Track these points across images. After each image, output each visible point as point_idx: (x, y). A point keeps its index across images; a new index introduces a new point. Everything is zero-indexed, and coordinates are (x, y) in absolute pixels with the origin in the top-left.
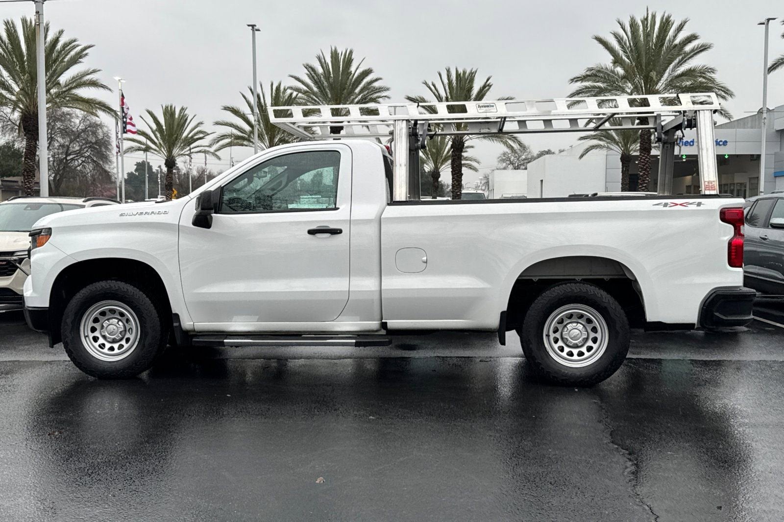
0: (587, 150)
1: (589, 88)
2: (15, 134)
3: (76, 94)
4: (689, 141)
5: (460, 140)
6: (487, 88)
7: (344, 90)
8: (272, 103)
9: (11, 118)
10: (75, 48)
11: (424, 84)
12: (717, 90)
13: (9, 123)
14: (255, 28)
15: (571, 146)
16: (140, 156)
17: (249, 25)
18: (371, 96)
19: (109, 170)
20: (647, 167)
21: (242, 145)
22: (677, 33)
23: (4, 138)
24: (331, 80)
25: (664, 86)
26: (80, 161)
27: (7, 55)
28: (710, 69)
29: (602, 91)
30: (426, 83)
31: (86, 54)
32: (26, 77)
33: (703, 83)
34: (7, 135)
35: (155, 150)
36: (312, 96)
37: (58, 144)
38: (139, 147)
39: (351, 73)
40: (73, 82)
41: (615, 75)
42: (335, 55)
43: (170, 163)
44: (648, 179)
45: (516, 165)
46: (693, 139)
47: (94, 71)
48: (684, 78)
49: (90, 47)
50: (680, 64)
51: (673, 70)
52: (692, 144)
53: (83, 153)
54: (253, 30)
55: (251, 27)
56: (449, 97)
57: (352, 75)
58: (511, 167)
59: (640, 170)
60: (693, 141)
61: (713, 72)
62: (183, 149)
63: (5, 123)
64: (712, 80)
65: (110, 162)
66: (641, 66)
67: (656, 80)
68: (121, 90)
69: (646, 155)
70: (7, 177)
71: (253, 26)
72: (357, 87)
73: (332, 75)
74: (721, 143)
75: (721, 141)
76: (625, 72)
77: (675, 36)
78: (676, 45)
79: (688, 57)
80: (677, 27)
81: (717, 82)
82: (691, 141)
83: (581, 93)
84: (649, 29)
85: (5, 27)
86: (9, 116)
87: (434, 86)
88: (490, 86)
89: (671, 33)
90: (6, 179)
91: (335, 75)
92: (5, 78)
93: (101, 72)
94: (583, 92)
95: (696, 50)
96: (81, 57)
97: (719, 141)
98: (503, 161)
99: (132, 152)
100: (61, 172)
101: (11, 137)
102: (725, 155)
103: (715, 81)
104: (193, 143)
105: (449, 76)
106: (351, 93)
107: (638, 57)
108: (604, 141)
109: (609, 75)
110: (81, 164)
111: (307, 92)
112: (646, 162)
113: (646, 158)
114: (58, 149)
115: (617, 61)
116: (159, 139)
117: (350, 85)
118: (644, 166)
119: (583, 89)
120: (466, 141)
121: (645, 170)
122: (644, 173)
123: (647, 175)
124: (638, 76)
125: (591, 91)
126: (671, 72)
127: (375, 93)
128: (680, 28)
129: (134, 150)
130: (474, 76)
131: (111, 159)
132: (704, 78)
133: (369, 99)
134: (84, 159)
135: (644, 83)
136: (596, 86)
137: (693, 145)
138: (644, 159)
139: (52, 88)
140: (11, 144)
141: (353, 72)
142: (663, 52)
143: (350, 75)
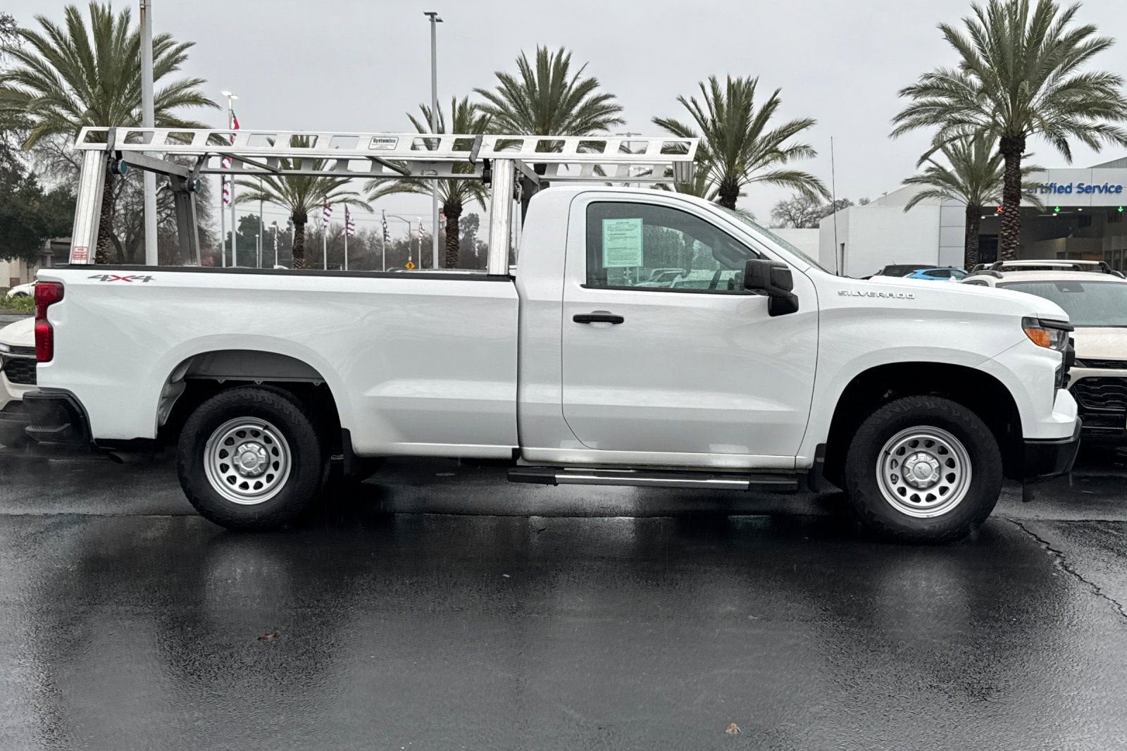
0: (917, 200)
1: (926, 105)
2: (71, 175)
3: (169, 115)
4: (1065, 186)
5: (733, 183)
6: (773, 106)
7: (555, 110)
8: (454, 130)
9: (64, 151)
10: (168, 47)
11: (679, 100)
12: (1121, 109)
13: (62, 159)
14: (436, 17)
15: (885, 194)
16: (252, 208)
17: (426, 14)
18: (595, 120)
19: (206, 228)
20: (1014, 224)
21: (410, 191)
22: (1063, 24)
23: (54, 181)
24: (537, 95)
25: (1041, 102)
26: (164, 215)
27: (69, 58)
28: (1113, 78)
29: (946, 111)
30: (682, 100)
31: (184, 57)
32: (97, 90)
33: (1100, 98)
34: (59, 177)
35: (278, 199)
36: (508, 119)
37: (133, 190)
38: (256, 194)
39: (565, 85)
40: (165, 98)
41: (967, 85)
42: (542, 59)
43: (299, 218)
44: (1015, 241)
45: (799, 221)
46: (1071, 184)
47: (195, 82)
48: (1072, 90)
49: (188, 45)
50: (1065, 70)
51: (1055, 79)
52: (1068, 190)
53: (168, 204)
54: (432, 20)
55: (429, 17)
56: (717, 120)
57: (567, 89)
58: (791, 224)
59: (1004, 228)
60: (1070, 187)
61: (1118, 83)
62: (318, 198)
63: (56, 158)
64: (1114, 95)
65: (207, 216)
66: (1007, 73)
67: (1029, 94)
68: (232, 111)
69: (1013, 206)
70: (60, 237)
71: (432, 15)
72: (573, 107)
73: (538, 89)
74: (1112, 190)
75: (1113, 186)
76: (983, 81)
77: (1059, 29)
78: (1060, 42)
79: (1077, 59)
80: (1062, 16)
81: (1121, 98)
82: (1068, 187)
83: (914, 113)
84: (1018, 17)
85: (66, 16)
86: (61, 149)
87: (695, 103)
88: (777, 102)
89: (1054, 23)
90: (58, 240)
91: (542, 88)
92: (66, 92)
93: (206, 83)
94: (918, 111)
95: (1089, 48)
96: (176, 61)
97: (1109, 186)
98: (780, 215)
99: (245, 201)
100: (137, 229)
101: (64, 179)
102: (1119, 207)
103: (1118, 95)
104: (333, 188)
105: (714, 89)
106: (566, 114)
107: (1002, 58)
108: (942, 185)
109: (957, 85)
110: (165, 219)
111: (501, 113)
112: (1012, 216)
113: (1014, 210)
114: (132, 197)
115: (971, 64)
116: (285, 181)
117: (564, 102)
118: (1010, 222)
119: (918, 107)
120: (741, 185)
121: (1011, 228)
122: (1010, 233)
123: (1013, 235)
124: (1002, 88)
125: (930, 109)
126: (1051, 82)
127: (601, 114)
128: (1068, 16)
129: (249, 199)
130: (754, 88)
131: (209, 211)
132: (1102, 91)
133: (592, 124)
134: (169, 212)
135: (1011, 99)
136: (938, 104)
137: (1071, 192)
138: (1010, 212)
139: (134, 107)
140: (66, 189)
141: (569, 85)
142: (1040, 52)
143: (564, 89)
